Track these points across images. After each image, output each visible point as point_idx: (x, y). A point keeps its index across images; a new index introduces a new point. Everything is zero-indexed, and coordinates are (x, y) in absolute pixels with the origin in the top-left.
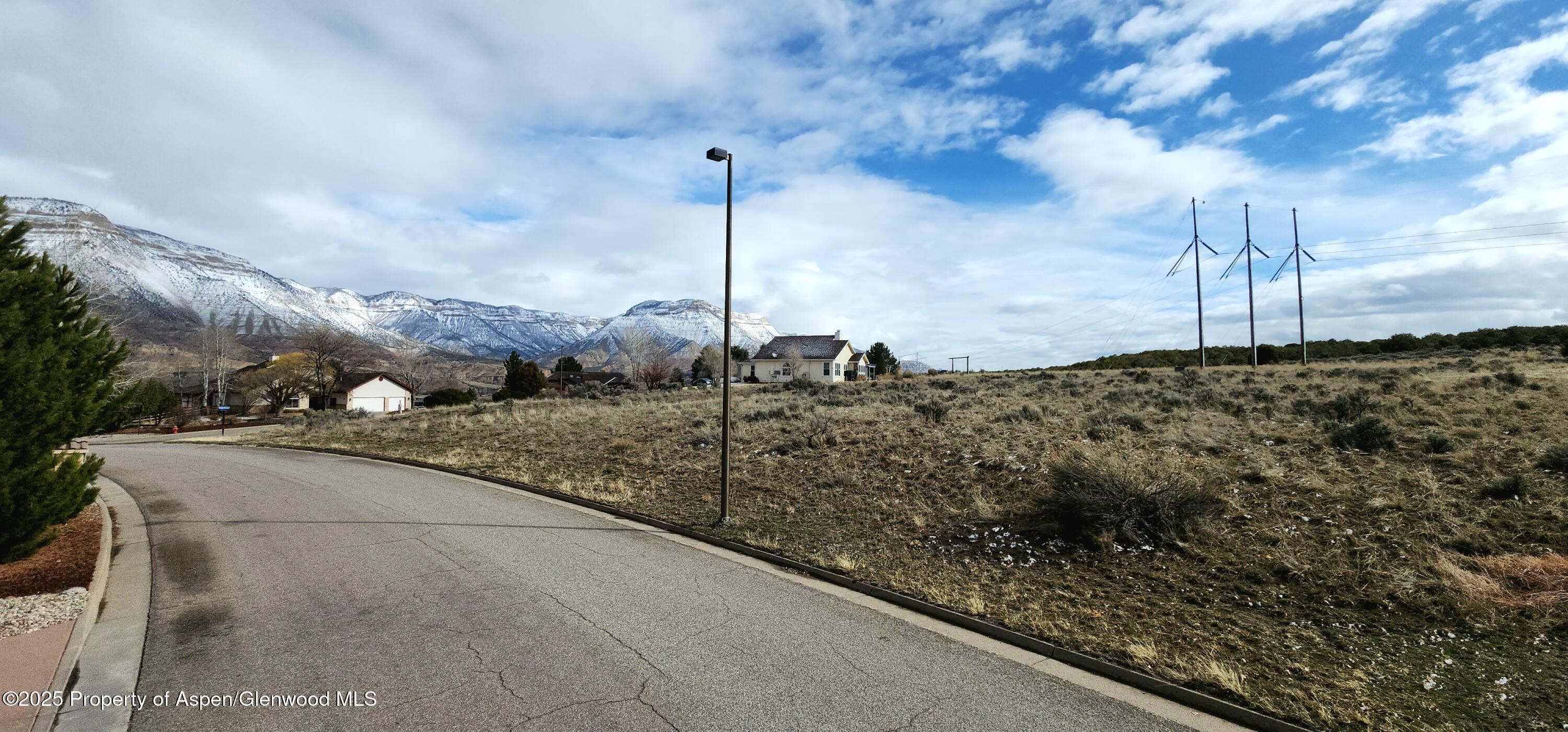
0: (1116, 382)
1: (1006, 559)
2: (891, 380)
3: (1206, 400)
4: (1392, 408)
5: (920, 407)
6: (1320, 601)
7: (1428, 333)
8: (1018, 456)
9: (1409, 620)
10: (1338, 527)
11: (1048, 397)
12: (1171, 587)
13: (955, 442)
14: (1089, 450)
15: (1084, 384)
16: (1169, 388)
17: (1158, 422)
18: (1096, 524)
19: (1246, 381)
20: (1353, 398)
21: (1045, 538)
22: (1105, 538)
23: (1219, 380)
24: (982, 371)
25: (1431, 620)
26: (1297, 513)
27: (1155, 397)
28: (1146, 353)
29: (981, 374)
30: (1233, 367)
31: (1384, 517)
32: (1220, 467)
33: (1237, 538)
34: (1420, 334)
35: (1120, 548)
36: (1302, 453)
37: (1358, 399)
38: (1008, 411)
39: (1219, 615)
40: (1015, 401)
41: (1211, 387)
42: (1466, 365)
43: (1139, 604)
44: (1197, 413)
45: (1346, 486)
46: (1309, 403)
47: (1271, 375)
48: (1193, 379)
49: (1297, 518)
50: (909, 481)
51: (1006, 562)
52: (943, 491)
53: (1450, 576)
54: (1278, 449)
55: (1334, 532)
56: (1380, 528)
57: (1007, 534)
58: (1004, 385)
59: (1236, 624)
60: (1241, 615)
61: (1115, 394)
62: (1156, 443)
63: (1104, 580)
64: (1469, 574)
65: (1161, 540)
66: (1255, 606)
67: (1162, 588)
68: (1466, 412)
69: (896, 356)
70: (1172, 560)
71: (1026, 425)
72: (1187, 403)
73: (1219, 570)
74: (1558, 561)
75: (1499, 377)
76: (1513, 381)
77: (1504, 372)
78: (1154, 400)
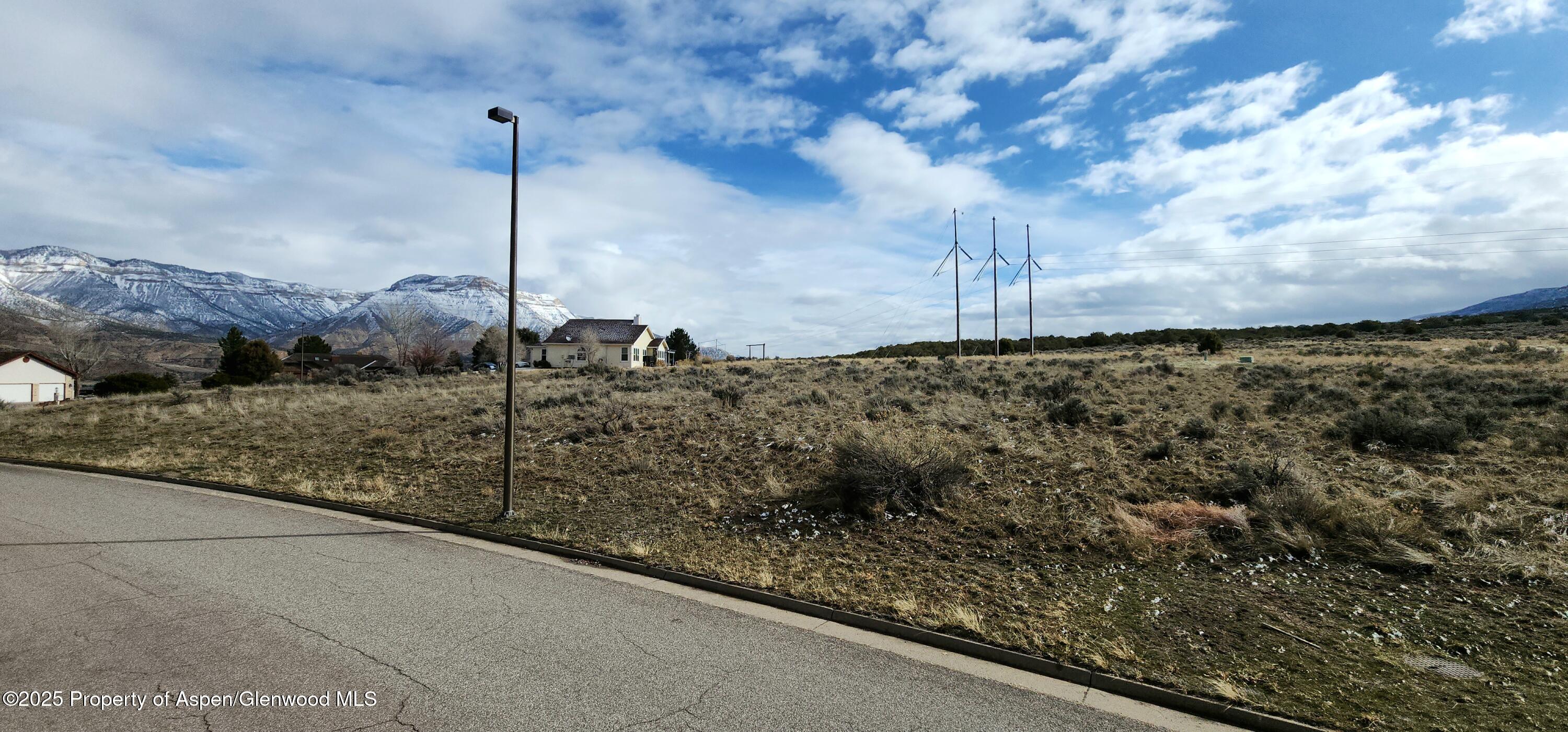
0: (891, 369)
1: (793, 534)
2: (690, 366)
3: (960, 385)
4: (1089, 391)
5: (718, 392)
6: (1037, 549)
7: (1114, 333)
8: (806, 438)
9: (1095, 558)
10: (1051, 487)
11: (834, 383)
12: (929, 547)
13: (750, 425)
14: (867, 429)
15: (865, 370)
16: (933, 374)
17: (923, 404)
18: (871, 496)
19: (990, 369)
20: (1062, 382)
21: (827, 512)
22: (879, 508)
23: (970, 368)
24: (777, 358)
25: (1110, 556)
26: (1023, 478)
27: (922, 382)
28: (916, 343)
29: (776, 361)
30: (982, 357)
31: (1081, 478)
32: (970, 442)
33: (980, 501)
34: (1109, 333)
35: (891, 516)
36: (1028, 428)
37: (1067, 384)
38: (799, 396)
39: (964, 567)
40: (805, 388)
41: (965, 373)
42: (1137, 357)
43: (904, 564)
44: (954, 396)
45: (1057, 454)
46: (1034, 387)
47: (1008, 364)
48: (951, 367)
49: (1023, 481)
50: (705, 464)
51: (793, 536)
52: (738, 472)
53: (1122, 521)
54: (1011, 425)
55: (1048, 491)
56: (1079, 487)
57: (795, 510)
58: (797, 370)
59: (976, 573)
60: (981, 565)
61: (890, 379)
62: (922, 422)
63: (877, 546)
64: (1135, 518)
65: (923, 507)
66: (991, 557)
67: (922, 548)
68: (1136, 393)
69: (696, 343)
70: (931, 523)
71: (814, 409)
72: (946, 387)
73: (966, 529)
74: (1193, 506)
75: (1158, 367)
76: (1166, 370)
77: (1161, 363)
78: (921, 385)
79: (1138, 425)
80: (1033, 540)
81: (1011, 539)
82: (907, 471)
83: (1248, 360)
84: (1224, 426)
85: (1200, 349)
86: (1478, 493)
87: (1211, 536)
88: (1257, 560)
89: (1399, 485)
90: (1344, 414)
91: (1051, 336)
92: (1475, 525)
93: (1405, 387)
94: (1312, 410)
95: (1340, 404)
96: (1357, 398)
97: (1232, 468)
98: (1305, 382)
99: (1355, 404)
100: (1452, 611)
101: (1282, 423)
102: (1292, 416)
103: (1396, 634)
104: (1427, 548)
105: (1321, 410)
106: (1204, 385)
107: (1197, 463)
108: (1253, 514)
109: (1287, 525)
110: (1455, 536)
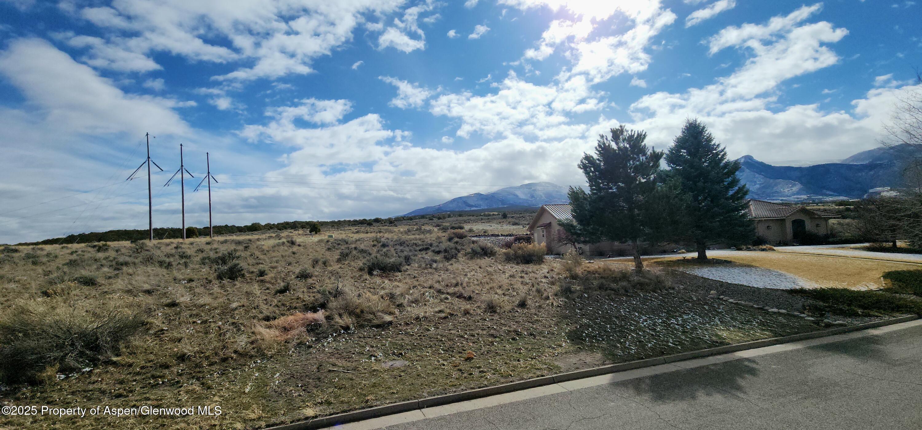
0: (80, 252)
3: (149, 260)
4: (246, 258)
6: (201, 367)
9: (242, 361)
10: (214, 322)
12: (103, 392)
14: (38, 305)
15: (48, 255)
17: (110, 278)
18: (40, 363)
19: (176, 248)
20: (229, 254)
22: (49, 372)
23: (159, 248)
25: (251, 357)
26: (195, 320)
30: (172, 240)
31: (236, 312)
32: (152, 302)
33: (157, 344)
35: (63, 376)
36: (202, 286)
37: (232, 254)
39: (138, 398)
41: (154, 252)
42: (278, 237)
44: (141, 269)
45: (221, 300)
46: (209, 258)
47: (192, 244)
48: (141, 248)
49: (194, 322)
53: (260, 333)
54: (188, 285)
55: (213, 325)
56: (234, 318)
59: (148, 399)
60: (153, 392)
61: (75, 261)
62: (106, 292)
64: (268, 330)
65: (99, 360)
66: (163, 382)
68: (275, 257)
70: (107, 372)
72: (134, 264)
73: (142, 368)
74: (299, 315)
75: (288, 242)
76: (293, 243)
77: (290, 239)
78: (109, 263)
79: (273, 275)
80: (198, 361)
81: (181, 365)
82: (83, 335)
83: (332, 236)
84: (317, 271)
85: (311, 232)
86: (407, 287)
87: (307, 330)
88: (328, 337)
89: (383, 288)
90: (365, 259)
91: (226, 225)
92: (406, 300)
93: (388, 246)
94: (355, 258)
95: (365, 255)
96: (371, 252)
97: (319, 292)
98: (353, 246)
99: (370, 254)
100: (398, 339)
101: (343, 266)
102: (346, 263)
103: (380, 355)
104: (391, 313)
105: (358, 258)
106: (311, 250)
107: (303, 292)
108: (327, 314)
109: (340, 315)
110: (400, 306)
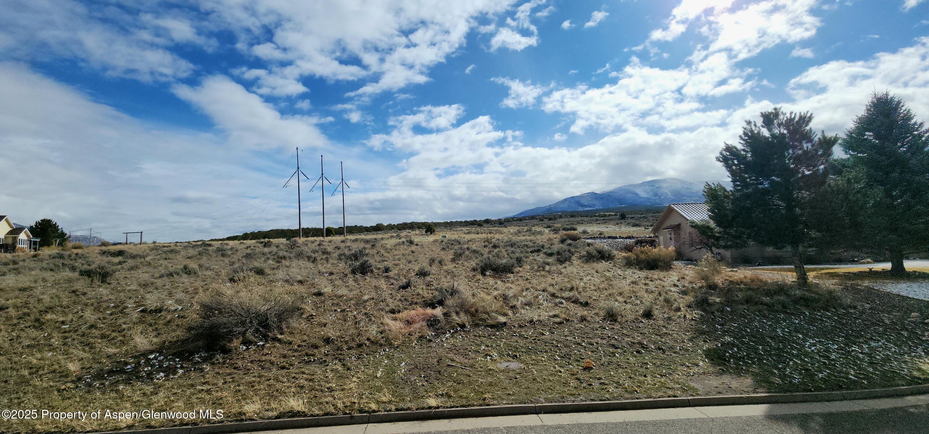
0: (252, 247)
1: (158, 377)
2: (57, 251)
3: (300, 255)
4: (373, 255)
5: (86, 272)
6: (342, 350)
8: (176, 301)
9: (374, 348)
10: (351, 311)
11: (204, 259)
12: (272, 363)
13: (120, 297)
14: (228, 290)
15: (232, 249)
16: (282, 250)
17: (274, 269)
18: (230, 335)
19: (319, 245)
20: (360, 251)
21: (192, 354)
22: (236, 343)
23: (307, 245)
24: (154, 242)
25: (381, 345)
26: (336, 308)
27: (274, 255)
28: (272, 230)
29: (153, 245)
30: (315, 238)
31: (368, 304)
32: (303, 290)
33: (308, 327)
34: (385, 224)
35: (245, 348)
36: (340, 279)
37: (362, 252)
38: (171, 270)
39: (297, 371)
40: (179, 262)
41: (303, 248)
42: (398, 237)
43: (253, 379)
44: (295, 263)
45: (355, 292)
46: (344, 255)
47: (330, 242)
48: (294, 245)
49: (335, 310)
50: (66, 334)
51: (158, 379)
52: (103, 337)
53: (388, 325)
54: (330, 278)
55: (350, 314)
56: (366, 309)
57: (162, 358)
58: (172, 251)
59: (304, 373)
60: (307, 367)
61: (250, 254)
62: (271, 281)
63: (233, 371)
64: (394, 322)
65: (269, 337)
66: (314, 360)
67: (268, 365)
68: (397, 255)
69: (66, 231)
70: (274, 347)
71: (185, 279)
72: (290, 258)
73: (299, 346)
74: (420, 310)
75: (407, 241)
76: (411, 242)
77: (409, 239)
78: (272, 257)
79: (396, 272)
80: (339, 345)
81: (327, 347)
82: (258, 315)
83: (445, 237)
84: (434, 269)
85: (426, 232)
86: (520, 289)
87: (428, 325)
88: (446, 333)
89: (496, 289)
90: (478, 259)
91: (356, 226)
92: (519, 302)
93: (499, 247)
94: (468, 258)
95: (477, 255)
96: (483, 252)
97: (436, 289)
98: (466, 246)
99: (482, 255)
100: (512, 340)
101: (457, 266)
102: (460, 262)
103: (495, 354)
104: (505, 315)
105: (471, 258)
106: (427, 249)
107: (422, 289)
108: (445, 311)
109: (457, 313)
110: (513, 307)
